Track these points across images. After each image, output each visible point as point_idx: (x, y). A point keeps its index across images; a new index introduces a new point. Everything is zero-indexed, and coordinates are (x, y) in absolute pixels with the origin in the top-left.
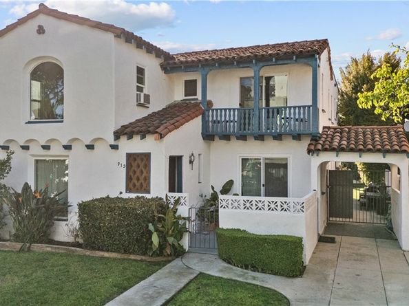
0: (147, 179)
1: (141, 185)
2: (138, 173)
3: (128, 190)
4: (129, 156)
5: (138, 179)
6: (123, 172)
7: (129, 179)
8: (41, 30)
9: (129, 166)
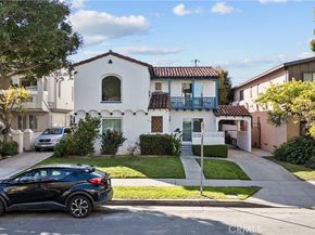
0: (161, 127)
1: (158, 129)
2: (157, 124)
3: (152, 132)
4: (153, 117)
6: (150, 124)
7: (153, 127)
8: (110, 62)
9: (153, 122)
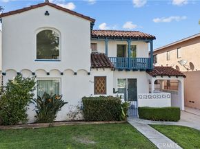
1: (102, 91)
2: (100, 86)
3: (95, 93)
5: (100, 88)
7: (95, 88)
8: (47, 13)
